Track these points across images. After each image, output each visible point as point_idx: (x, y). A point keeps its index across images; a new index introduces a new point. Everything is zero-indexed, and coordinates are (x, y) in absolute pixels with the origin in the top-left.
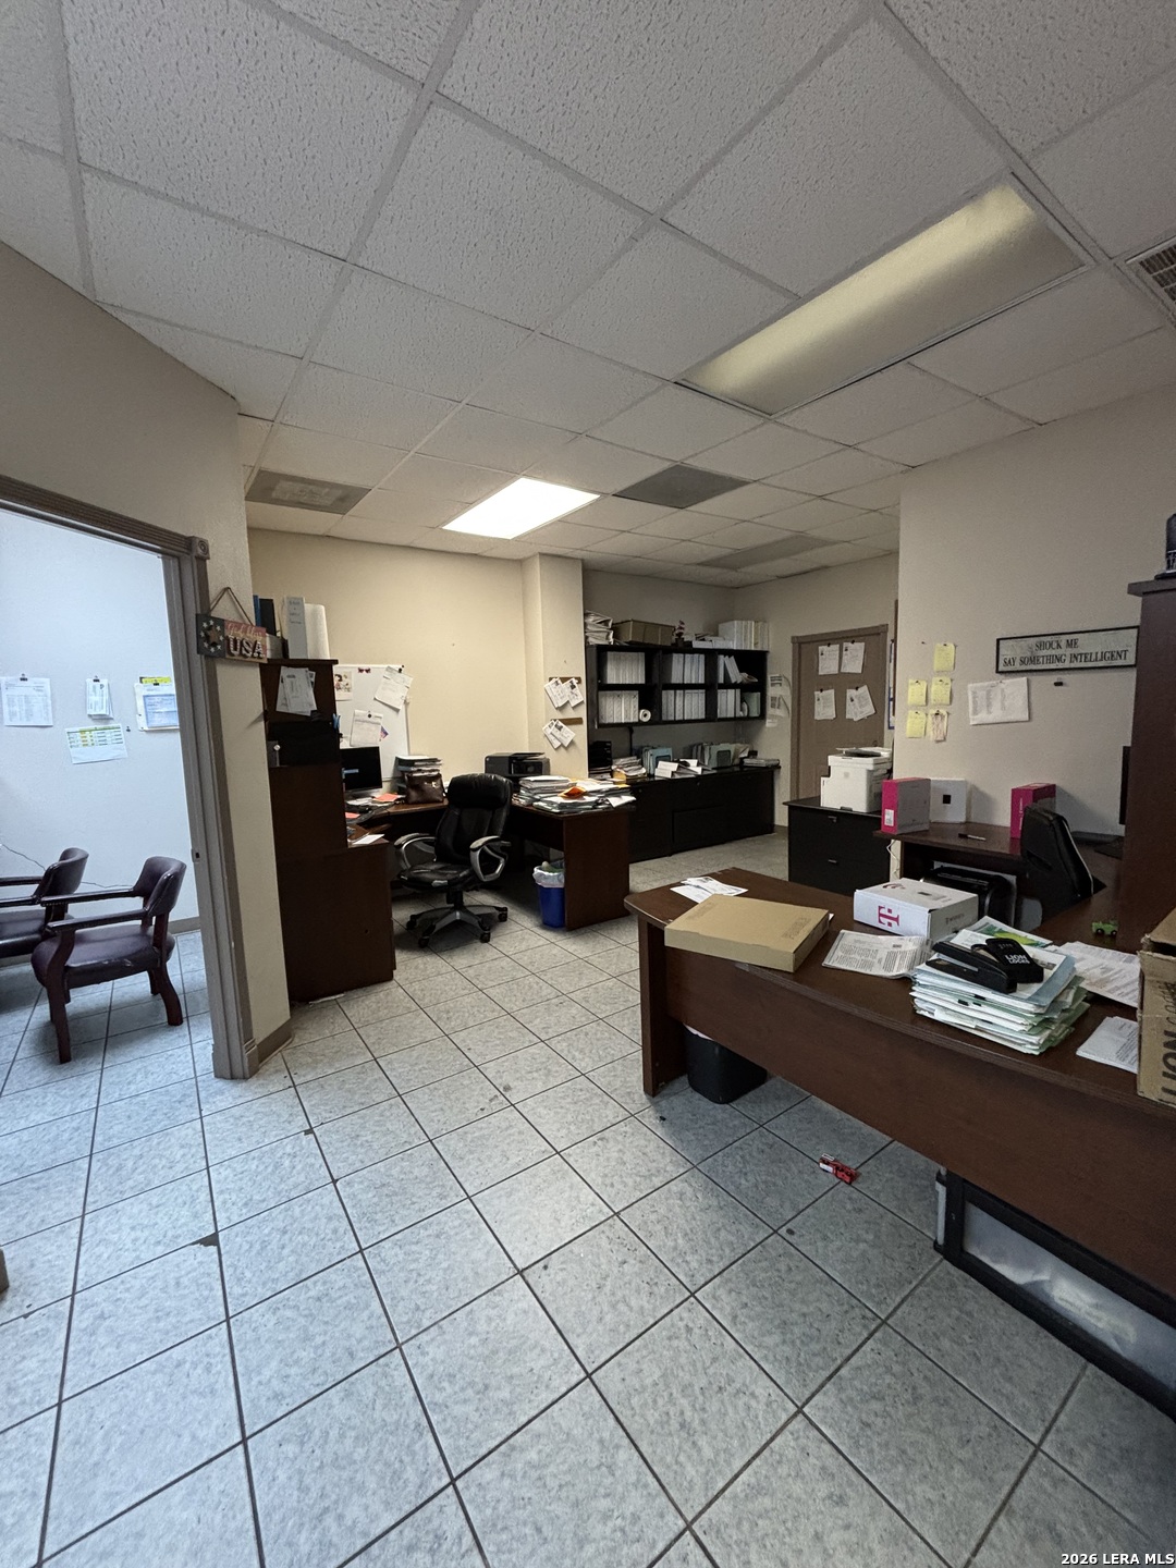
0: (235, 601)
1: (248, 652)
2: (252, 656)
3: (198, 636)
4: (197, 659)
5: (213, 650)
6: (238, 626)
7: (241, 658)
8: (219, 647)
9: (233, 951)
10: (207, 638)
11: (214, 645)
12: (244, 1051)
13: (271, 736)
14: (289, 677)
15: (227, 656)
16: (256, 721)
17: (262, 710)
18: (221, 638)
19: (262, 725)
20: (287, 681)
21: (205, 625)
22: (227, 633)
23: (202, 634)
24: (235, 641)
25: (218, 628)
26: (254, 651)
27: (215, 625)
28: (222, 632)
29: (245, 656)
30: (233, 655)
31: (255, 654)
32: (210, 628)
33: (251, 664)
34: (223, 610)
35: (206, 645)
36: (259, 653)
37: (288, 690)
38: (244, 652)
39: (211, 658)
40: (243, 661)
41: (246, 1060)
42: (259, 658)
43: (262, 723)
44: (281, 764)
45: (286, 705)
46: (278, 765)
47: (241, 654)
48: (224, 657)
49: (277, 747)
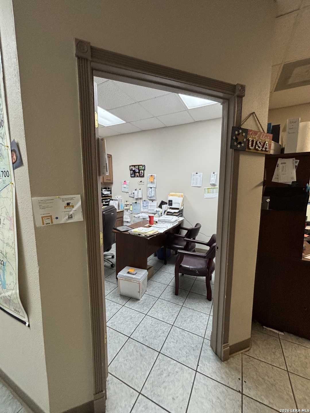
0: (257, 120)
1: (259, 147)
2: (262, 150)
3: (232, 138)
4: (230, 151)
5: (239, 146)
6: (256, 133)
7: (255, 151)
8: (243, 145)
9: (225, 300)
10: (237, 139)
11: (240, 143)
12: (223, 348)
13: (265, 194)
14: (282, 163)
15: (247, 150)
16: (259, 185)
17: (262, 180)
18: (245, 140)
19: (261, 188)
20: (280, 166)
21: (237, 133)
22: (248, 137)
23: (234, 138)
24: (253, 141)
25: (244, 134)
26: (263, 147)
27: (242, 133)
28: (246, 137)
29: (257, 150)
30: (250, 149)
31: (264, 149)
32: (239, 134)
33: (260, 154)
34: (249, 125)
35: (235, 143)
36: (266, 148)
37: (280, 171)
38: (257, 147)
39: (237, 152)
40: (256, 153)
41: (223, 353)
42: (266, 151)
43: (262, 187)
44: (269, 209)
45: (278, 178)
46: (268, 209)
47: (255, 148)
48: (245, 151)
49: (268, 200)
